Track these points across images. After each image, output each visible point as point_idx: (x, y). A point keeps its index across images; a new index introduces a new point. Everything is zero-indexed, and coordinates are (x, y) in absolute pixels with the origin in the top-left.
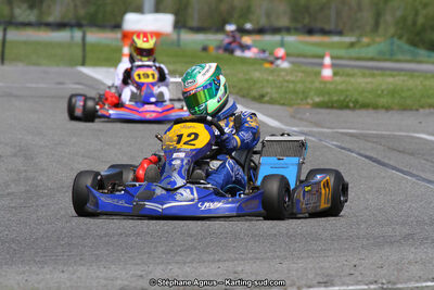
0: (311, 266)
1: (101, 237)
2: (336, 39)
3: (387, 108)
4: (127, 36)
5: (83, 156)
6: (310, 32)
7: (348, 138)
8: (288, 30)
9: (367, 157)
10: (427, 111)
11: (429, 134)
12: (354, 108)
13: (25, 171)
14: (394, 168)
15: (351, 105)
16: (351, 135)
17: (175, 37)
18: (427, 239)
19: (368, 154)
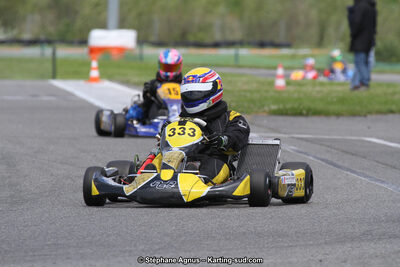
0: (279, 261)
1: (84, 238)
2: (285, 51)
3: (338, 115)
4: (93, 51)
5: (61, 163)
6: (262, 45)
7: (304, 143)
8: (241, 44)
9: (323, 160)
10: (374, 117)
11: (378, 138)
12: (307, 115)
13: (9, 177)
14: (348, 170)
15: (304, 112)
16: (307, 140)
17: (137, 52)
18: (384, 234)
19: (323, 157)
